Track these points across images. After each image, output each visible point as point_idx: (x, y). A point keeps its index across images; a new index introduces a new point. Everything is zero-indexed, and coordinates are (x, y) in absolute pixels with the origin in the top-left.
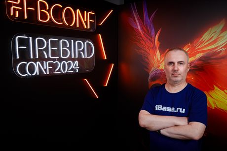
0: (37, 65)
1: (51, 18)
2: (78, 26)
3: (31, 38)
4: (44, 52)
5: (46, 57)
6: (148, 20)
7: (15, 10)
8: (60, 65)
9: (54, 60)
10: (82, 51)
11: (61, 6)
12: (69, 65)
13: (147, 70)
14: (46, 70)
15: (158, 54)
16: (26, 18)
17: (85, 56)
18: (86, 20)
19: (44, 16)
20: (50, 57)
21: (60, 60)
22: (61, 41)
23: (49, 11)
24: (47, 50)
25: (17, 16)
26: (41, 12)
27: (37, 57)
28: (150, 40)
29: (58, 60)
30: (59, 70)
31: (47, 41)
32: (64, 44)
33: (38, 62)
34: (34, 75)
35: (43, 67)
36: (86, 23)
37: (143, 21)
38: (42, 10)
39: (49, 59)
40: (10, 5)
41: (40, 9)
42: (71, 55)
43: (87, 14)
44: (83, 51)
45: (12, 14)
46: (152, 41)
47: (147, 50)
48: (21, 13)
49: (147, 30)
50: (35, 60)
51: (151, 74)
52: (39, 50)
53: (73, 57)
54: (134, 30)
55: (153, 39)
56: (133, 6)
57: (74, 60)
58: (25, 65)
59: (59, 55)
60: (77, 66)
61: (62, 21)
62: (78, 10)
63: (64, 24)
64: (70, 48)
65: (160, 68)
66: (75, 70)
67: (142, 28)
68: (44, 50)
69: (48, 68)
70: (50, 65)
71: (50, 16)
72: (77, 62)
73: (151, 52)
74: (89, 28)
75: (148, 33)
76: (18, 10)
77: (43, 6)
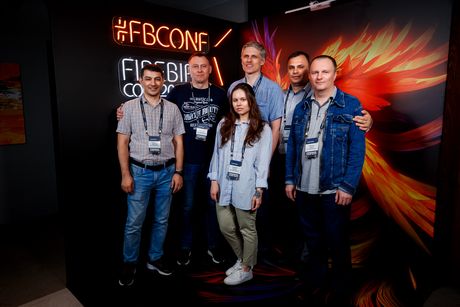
1: (157, 42)
2: (187, 49)
3: (136, 61)
6: (269, 39)
7: (121, 34)
8: (167, 89)
11: (168, 28)
16: (132, 41)
18: (196, 42)
19: (149, 39)
21: (168, 83)
22: (168, 64)
23: (155, 34)
25: (123, 40)
26: (147, 36)
28: (270, 62)
32: (172, 67)
36: (197, 45)
37: (264, 41)
38: (148, 34)
40: (117, 30)
41: (146, 33)
42: (179, 79)
43: (199, 36)
45: (119, 38)
46: (273, 64)
47: (268, 74)
48: (127, 36)
55: (274, 62)
56: (254, 24)
58: (131, 87)
59: (166, 78)
61: (169, 43)
62: (187, 32)
63: (171, 47)
64: (178, 72)
71: (156, 39)
76: (124, 34)
77: (148, 29)
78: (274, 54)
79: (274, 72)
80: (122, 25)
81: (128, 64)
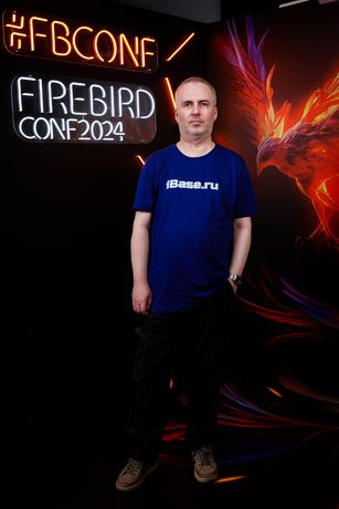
0: (50, 124)
1: (73, 50)
2: (122, 63)
3: (40, 81)
4: (62, 104)
5: (66, 112)
6: (256, 50)
7: (16, 38)
8: (89, 127)
9: (79, 118)
10: (130, 105)
11: (91, 30)
12: (106, 128)
13: (254, 142)
14: (65, 133)
15: (271, 110)
16: (33, 49)
17: (135, 115)
18: (137, 52)
19: (61, 46)
20: (73, 112)
21: (90, 119)
22: (92, 87)
23: (70, 38)
24: (66, 100)
25: (20, 47)
26: (56, 40)
27: (51, 111)
28: (257, 85)
29: (86, 118)
30: (89, 135)
31: (67, 87)
32: (97, 93)
33: (52, 120)
34: (45, 138)
35: (61, 128)
36: (139, 57)
37: (247, 52)
38: (59, 37)
39: (69, 115)
40: (10, 31)
41: (56, 36)
42: (109, 110)
43: (140, 42)
44: (133, 105)
45: (12, 44)
46: (262, 89)
47: (254, 105)
48: (26, 41)
49: (254, 68)
50: (48, 116)
51: (261, 149)
52: (53, 101)
53: (113, 115)
54: (233, 70)
55: (263, 85)
56: (231, 24)
57: (115, 121)
58: (33, 121)
59: (88, 110)
60: (121, 130)
61: (94, 54)
62: (122, 36)
63: (96, 59)
64: (107, 100)
65: (275, 136)
66: (118, 137)
67: (246, 65)
68: (62, 100)
69: (68, 129)
70: (72, 125)
71: (72, 46)
72: (120, 124)
73: (260, 108)
74: (144, 65)
75: (255, 74)
76: (21, 37)
77: (60, 30)
78: (263, 73)
79: (264, 101)
80: (18, 23)
81: (27, 86)
